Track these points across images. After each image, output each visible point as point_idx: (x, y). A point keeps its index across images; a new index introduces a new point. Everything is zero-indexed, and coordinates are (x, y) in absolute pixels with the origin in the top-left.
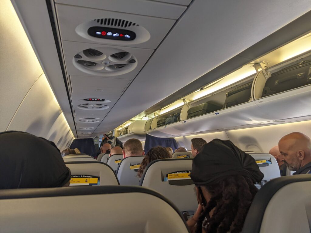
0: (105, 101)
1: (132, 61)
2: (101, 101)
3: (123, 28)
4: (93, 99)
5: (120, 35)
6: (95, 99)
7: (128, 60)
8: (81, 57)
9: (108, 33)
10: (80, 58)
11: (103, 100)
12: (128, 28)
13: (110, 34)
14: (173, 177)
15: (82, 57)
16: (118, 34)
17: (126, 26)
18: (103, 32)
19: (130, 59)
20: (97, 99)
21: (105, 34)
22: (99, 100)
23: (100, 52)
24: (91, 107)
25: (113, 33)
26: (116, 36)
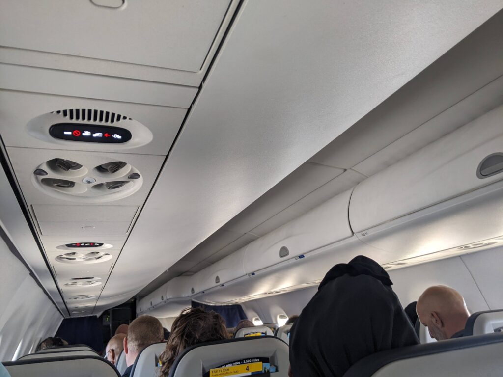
0: (103, 246)
1: (134, 176)
2: (97, 246)
3: (109, 124)
4: (83, 245)
5: (105, 135)
6: (85, 244)
7: (127, 174)
8: (45, 174)
9: (84, 132)
10: (43, 175)
11: (101, 245)
12: (116, 124)
13: (87, 133)
14: (220, 374)
15: (47, 174)
16: (101, 134)
17: (112, 121)
18: (75, 131)
19: (129, 173)
20: (90, 243)
21: (79, 135)
22: (92, 245)
23: (78, 164)
24: (80, 258)
25: (93, 133)
26: (97, 137)
